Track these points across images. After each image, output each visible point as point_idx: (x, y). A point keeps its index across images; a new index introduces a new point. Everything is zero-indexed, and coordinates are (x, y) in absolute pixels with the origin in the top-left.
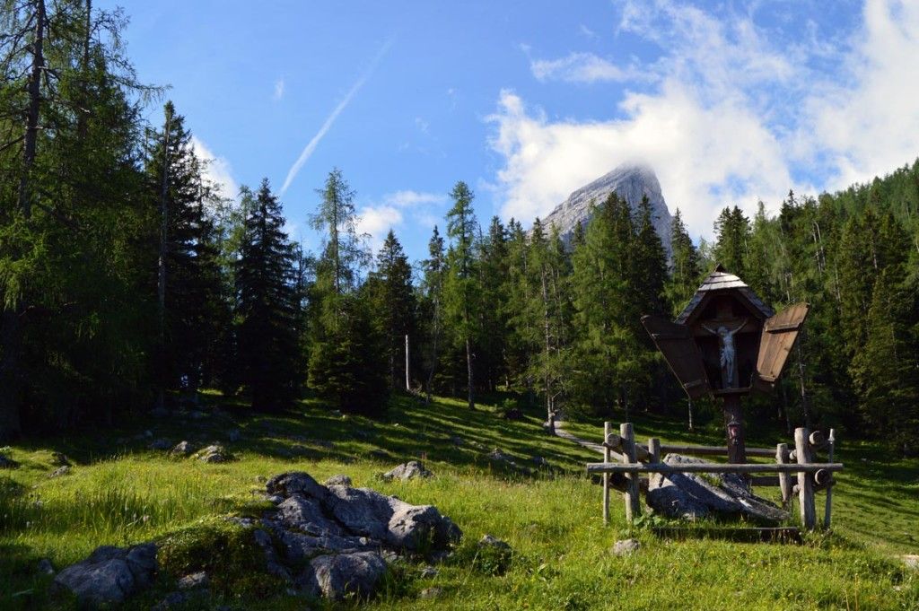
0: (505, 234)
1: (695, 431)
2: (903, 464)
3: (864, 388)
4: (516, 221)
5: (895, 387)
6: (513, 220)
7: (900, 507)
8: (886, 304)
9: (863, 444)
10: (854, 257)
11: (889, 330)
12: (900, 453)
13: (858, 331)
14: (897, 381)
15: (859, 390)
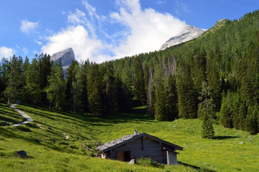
0: (17, 59)
1: (51, 109)
2: (95, 118)
3: (91, 102)
4: (21, 57)
5: (96, 102)
6: (20, 56)
7: (88, 127)
8: (96, 84)
9: (89, 114)
10: (93, 74)
11: (96, 90)
12: (95, 116)
13: (91, 89)
14: (96, 101)
15: (90, 102)
